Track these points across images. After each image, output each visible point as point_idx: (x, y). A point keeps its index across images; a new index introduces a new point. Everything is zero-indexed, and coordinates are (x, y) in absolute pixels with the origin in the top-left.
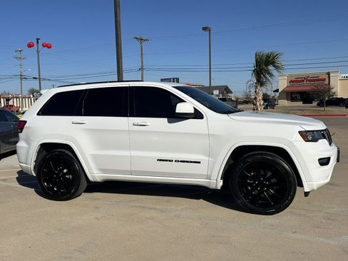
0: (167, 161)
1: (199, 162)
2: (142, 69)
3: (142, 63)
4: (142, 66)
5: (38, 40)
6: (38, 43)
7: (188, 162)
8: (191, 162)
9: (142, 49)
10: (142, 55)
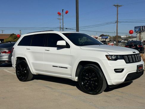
0: (56, 67)
1: (67, 68)
2: (117, 22)
3: (117, 19)
4: (117, 20)
5: (63, 10)
6: (63, 12)
7: (63, 67)
8: (64, 68)
9: (117, 11)
10: (117, 14)
